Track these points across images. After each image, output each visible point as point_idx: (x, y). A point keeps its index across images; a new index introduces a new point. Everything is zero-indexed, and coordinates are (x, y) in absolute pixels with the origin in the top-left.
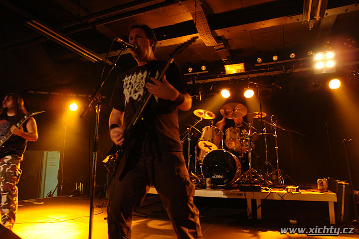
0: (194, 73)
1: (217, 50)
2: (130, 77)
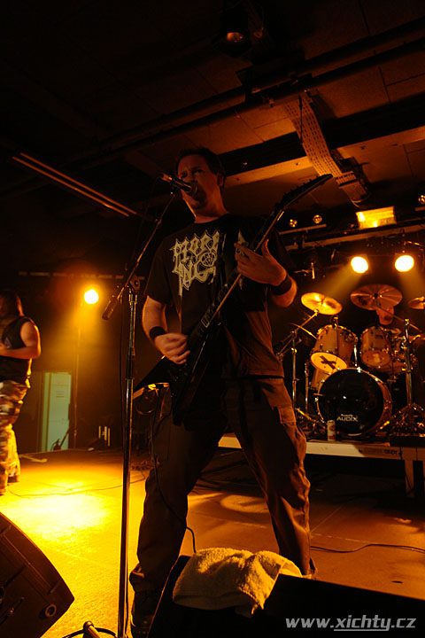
0: (300, 230)
1: (342, 185)
2: (186, 242)
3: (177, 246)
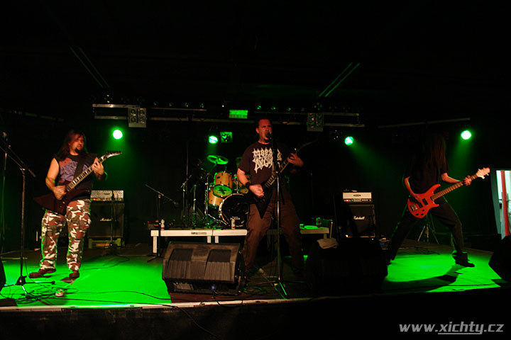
0: (190, 109)
2: (258, 151)
3: (255, 152)
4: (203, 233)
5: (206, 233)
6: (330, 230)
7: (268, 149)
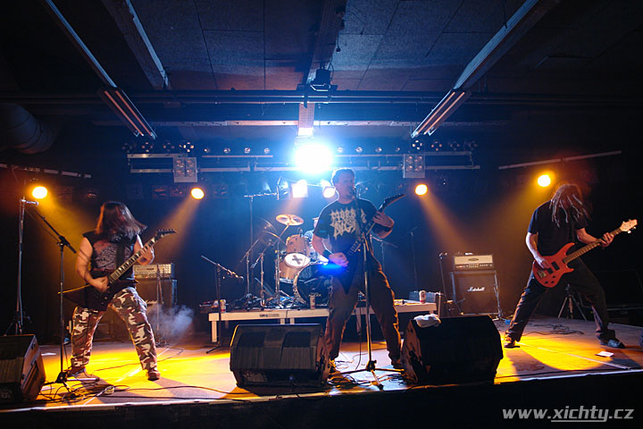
0: (252, 156)
2: (337, 213)
3: (333, 214)
4: (275, 315)
5: (278, 315)
6: (437, 306)
7: (349, 210)
